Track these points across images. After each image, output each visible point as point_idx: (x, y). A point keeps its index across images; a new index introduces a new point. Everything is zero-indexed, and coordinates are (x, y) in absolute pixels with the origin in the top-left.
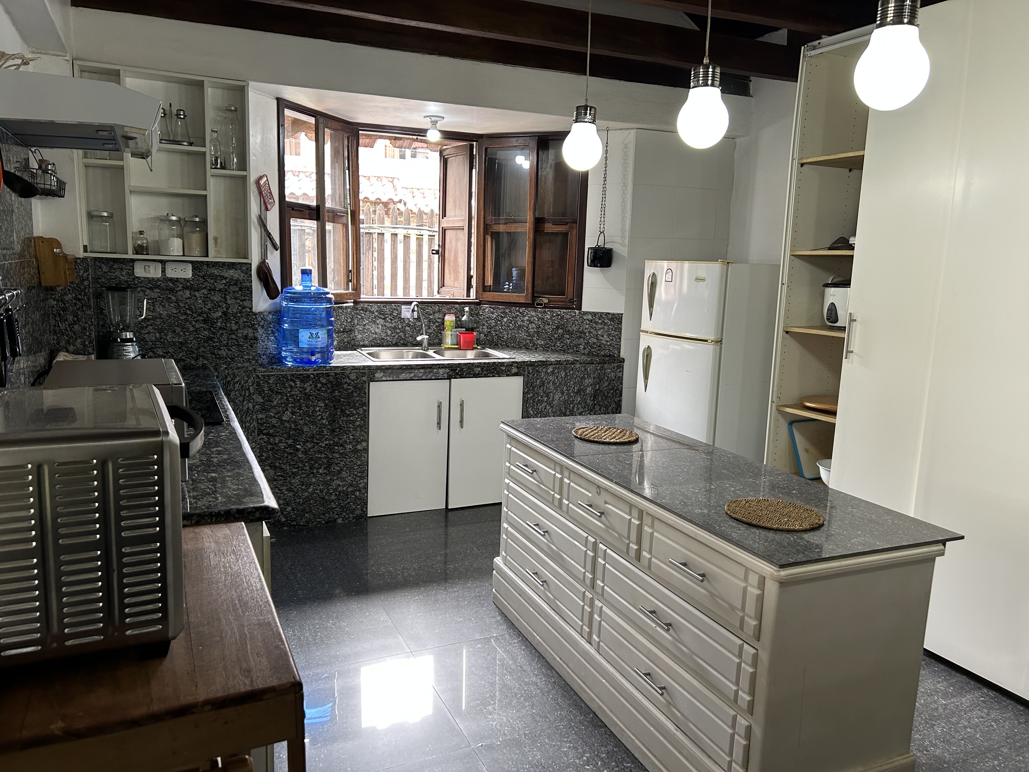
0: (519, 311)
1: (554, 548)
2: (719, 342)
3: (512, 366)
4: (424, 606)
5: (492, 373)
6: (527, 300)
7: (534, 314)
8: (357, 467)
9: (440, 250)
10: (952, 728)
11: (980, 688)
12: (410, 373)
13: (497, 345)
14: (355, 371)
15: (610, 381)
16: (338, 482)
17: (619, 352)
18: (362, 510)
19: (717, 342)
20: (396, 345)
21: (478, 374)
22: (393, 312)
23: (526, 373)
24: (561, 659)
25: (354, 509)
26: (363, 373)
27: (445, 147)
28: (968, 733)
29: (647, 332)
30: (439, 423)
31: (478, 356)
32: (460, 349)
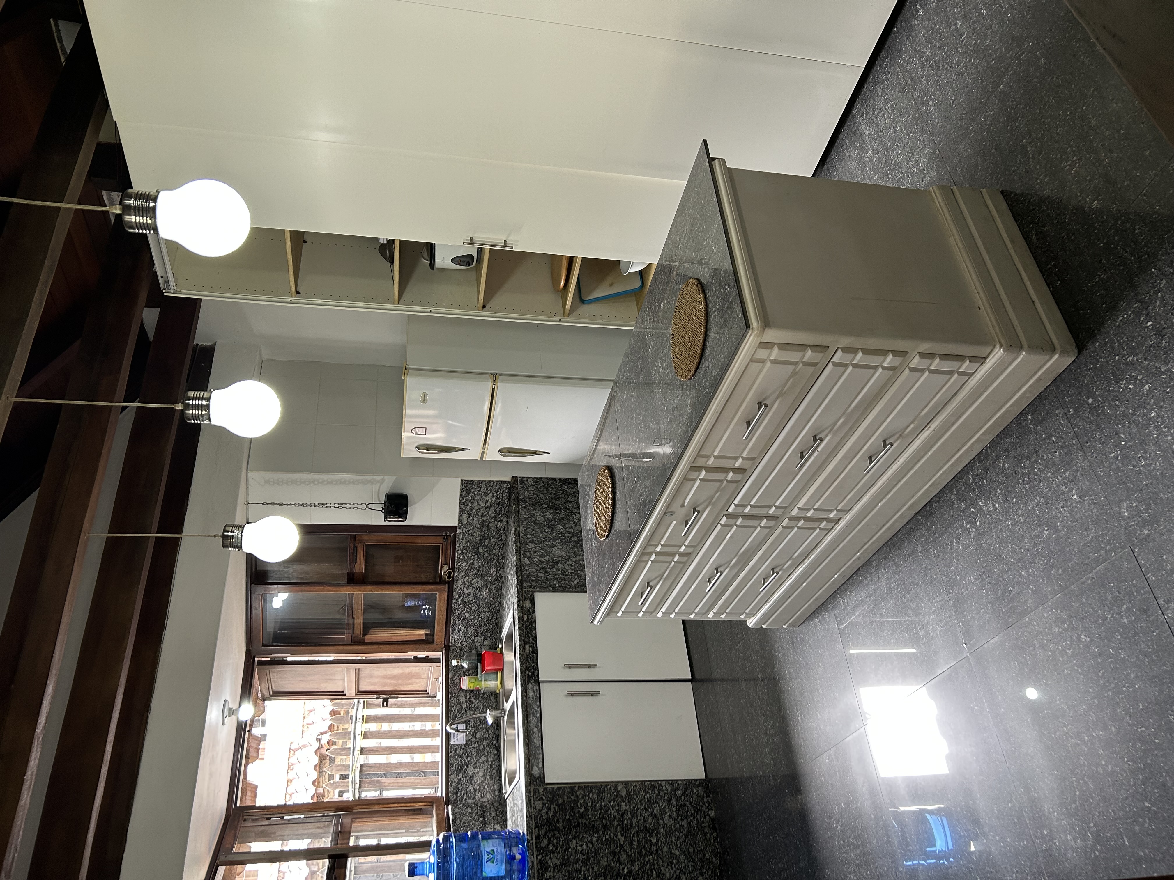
0: (457, 599)
1: (734, 561)
2: (494, 377)
3: (522, 607)
4: (808, 709)
5: (531, 630)
6: (444, 590)
7: (460, 582)
8: (648, 795)
9: (383, 696)
10: (897, 145)
11: (853, 117)
12: (533, 732)
13: (497, 625)
14: (532, 802)
15: (538, 491)
16: (667, 817)
17: (505, 482)
18: (698, 786)
19: (495, 379)
20: (498, 749)
21: (533, 648)
22: (459, 755)
23: (531, 589)
24: (859, 551)
25: (697, 796)
26: (535, 793)
27: (260, 695)
28: (901, 129)
29: (483, 453)
30: (592, 694)
31: (511, 648)
32: (503, 669)
